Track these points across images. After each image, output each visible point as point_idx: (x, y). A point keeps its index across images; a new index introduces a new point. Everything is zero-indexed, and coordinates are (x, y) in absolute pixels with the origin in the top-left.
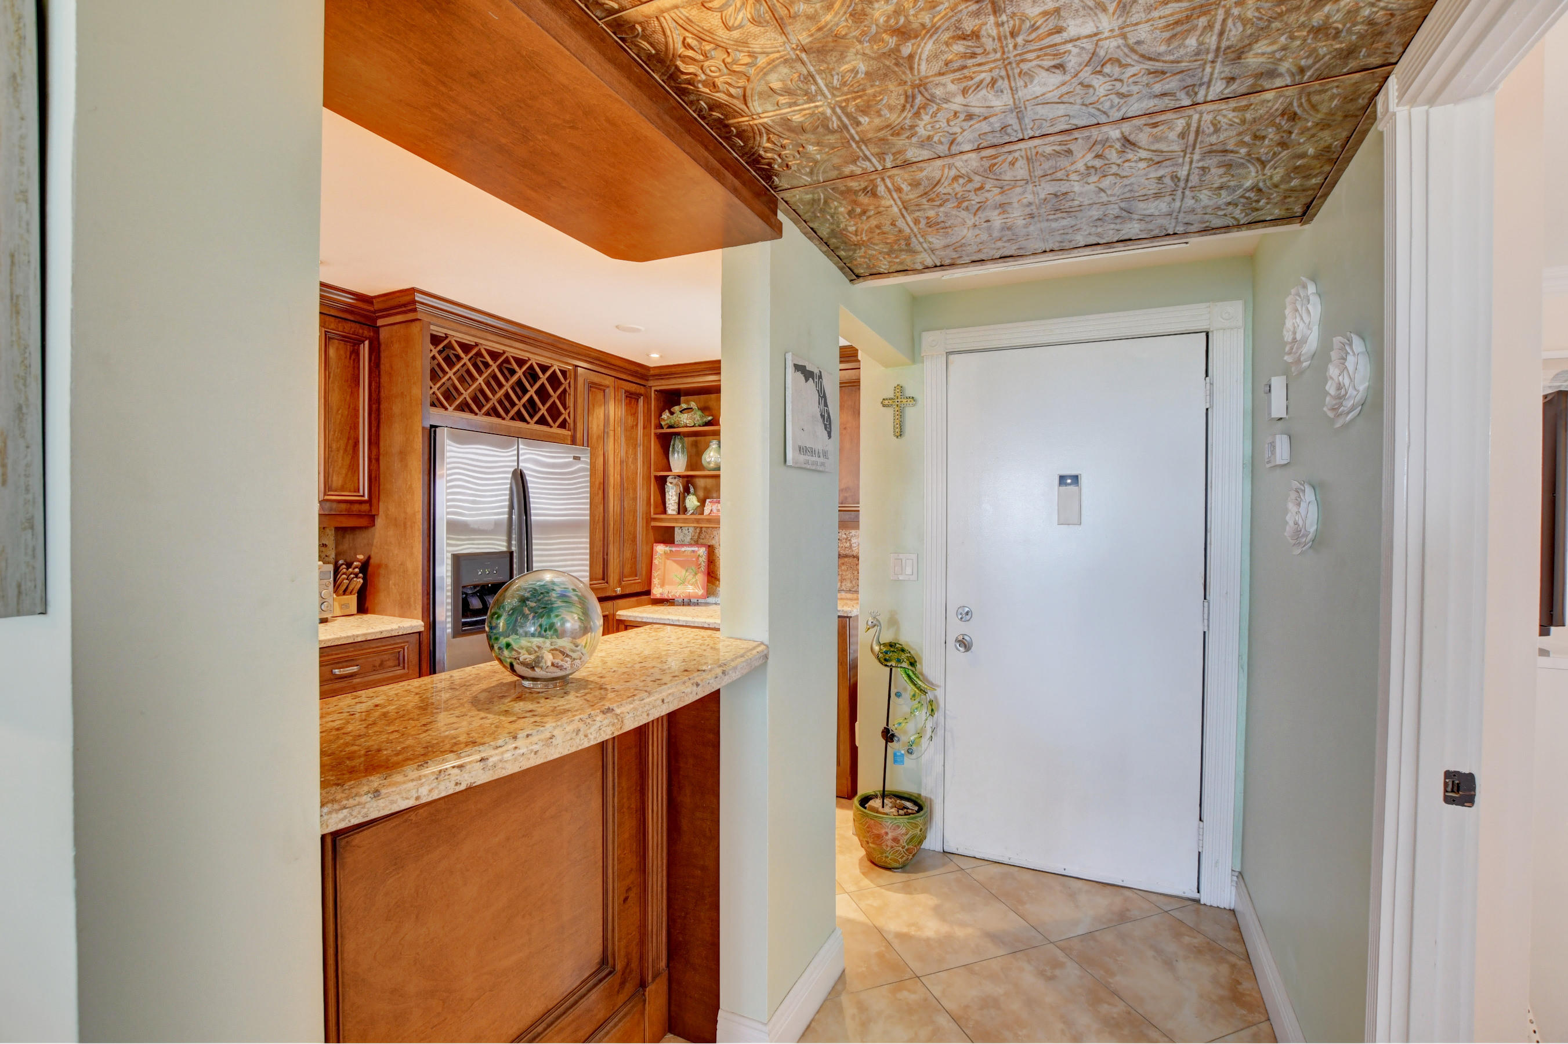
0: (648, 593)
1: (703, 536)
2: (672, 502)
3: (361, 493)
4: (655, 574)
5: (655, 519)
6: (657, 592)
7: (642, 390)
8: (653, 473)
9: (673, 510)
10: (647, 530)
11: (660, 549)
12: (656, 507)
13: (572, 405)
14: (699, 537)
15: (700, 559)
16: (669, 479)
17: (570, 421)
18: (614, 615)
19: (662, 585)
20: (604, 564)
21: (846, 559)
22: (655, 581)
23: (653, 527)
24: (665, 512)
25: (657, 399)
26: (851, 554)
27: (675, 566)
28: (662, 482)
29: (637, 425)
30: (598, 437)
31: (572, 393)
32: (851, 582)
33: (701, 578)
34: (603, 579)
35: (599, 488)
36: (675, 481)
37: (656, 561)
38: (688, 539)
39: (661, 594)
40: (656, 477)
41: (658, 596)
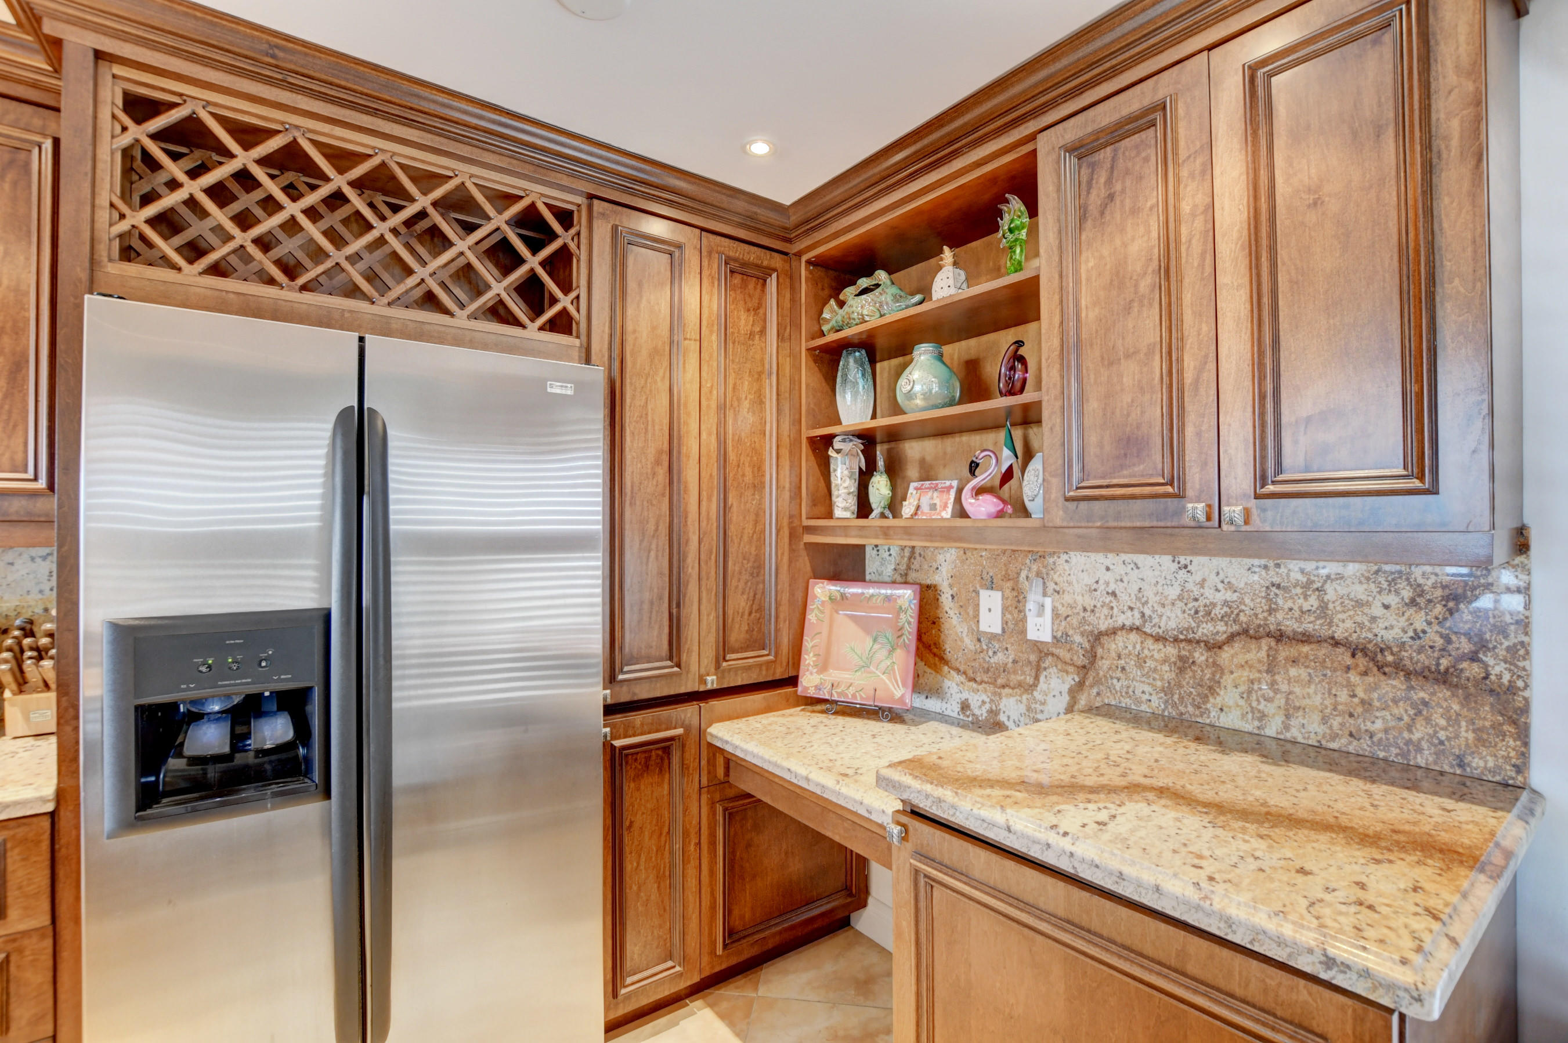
0: (793, 681)
1: (916, 565)
2: (842, 491)
3: (30, 475)
4: (808, 643)
5: (809, 530)
6: (810, 682)
7: (777, 261)
8: (807, 432)
9: (845, 509)
10: (792, 550)
11: (822, 590)
12: (814, 503)
13: (583, 282)
14: (909, 568)
15: (902, 616)
16: (837, 443)
17: (579, 317)
18: (701, 733)
19: (823, 668)
20: (671, 627)
21: (1305, 649)
22: (808, 659)
23: (809, 546)
24: (830, 515)
25: (813, 280)
26: (1325, 632)
27: (852, 628)
28: (822, 445)
29: (763, 332)
30: (655, 352)
31: (584, 257)
32: (1325, 720)
33: (903, 659)
34: (671, 659)
35: (658, 462)
36: (846, 447)
37: (811, 617)
38: (888, 571)
39: (818, 688)
40: (812, 440)
41: (812, 693)
